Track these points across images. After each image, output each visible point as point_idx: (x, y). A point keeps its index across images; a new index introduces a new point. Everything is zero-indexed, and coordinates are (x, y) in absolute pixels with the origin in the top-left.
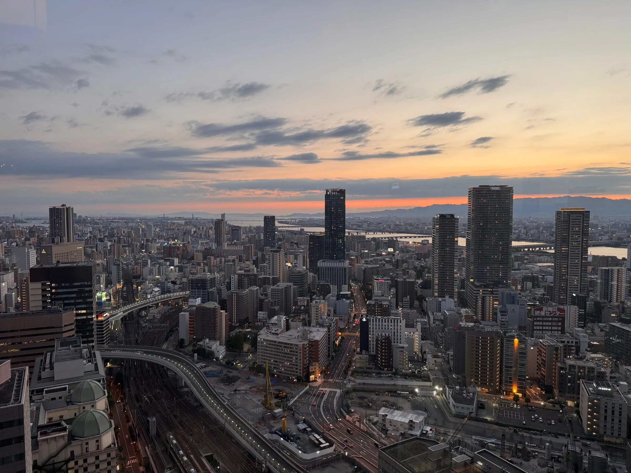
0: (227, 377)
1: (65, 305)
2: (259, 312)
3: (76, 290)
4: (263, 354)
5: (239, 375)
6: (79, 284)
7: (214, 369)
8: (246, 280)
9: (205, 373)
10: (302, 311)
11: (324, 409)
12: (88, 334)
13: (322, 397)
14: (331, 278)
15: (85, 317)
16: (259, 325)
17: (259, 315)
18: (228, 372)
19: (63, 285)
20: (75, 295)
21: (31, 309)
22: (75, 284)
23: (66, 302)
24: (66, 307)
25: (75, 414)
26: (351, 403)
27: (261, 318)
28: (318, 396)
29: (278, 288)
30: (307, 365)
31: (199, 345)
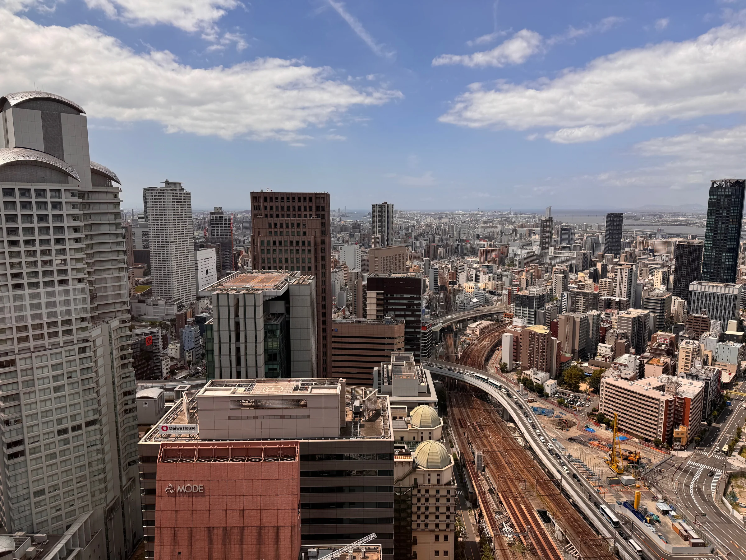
0: (559, 420)
1: (397, 316)
2: (600, 344)
3: (406, 302)
4: (607, 401)
5: (575, 421)
6: (409, 296)
7: (544, 407)
8: (582, 299)
9: (534, 409)
10: (663, 352)
11: (695, 492)
12: (415, 347)
13: (692, 474)
14: (709, 308)
15: (413, 330)
16: (600, 360)
17: (599, 348)
18: (561, 413)
19: (395, 296)
20: (404, 307)
21: (368, 317)
22: (406, 296)
23: (397, 313)
24: (398, 319)
25: (414, 437)
26: (739, 493)
27: (601, 352)
28: (686, 471)
29: (628, 316)
30: (671, 427)
31: (524, 374)
